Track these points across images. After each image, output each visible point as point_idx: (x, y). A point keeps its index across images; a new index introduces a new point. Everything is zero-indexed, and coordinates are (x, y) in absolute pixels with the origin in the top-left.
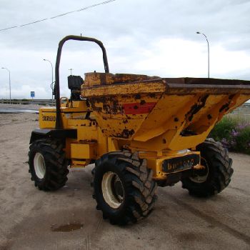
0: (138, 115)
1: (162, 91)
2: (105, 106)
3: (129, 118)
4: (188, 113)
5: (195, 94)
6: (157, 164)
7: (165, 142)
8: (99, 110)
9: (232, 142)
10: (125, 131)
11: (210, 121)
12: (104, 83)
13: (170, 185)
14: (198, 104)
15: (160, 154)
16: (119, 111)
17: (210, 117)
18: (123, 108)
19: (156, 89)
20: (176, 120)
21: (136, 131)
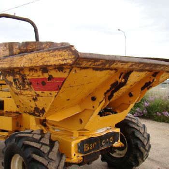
0: (47, 93)
1: (70, 62)
2: (15, 80)
3: (38, 95)
4: (108, 91)
5: (116, 70)
6: (73, 145)
7: (81, 121)
8: (11, 84)
9: (144, 111)
10: (36, 109)
11: (131, 99)
12: (12, 54)
13: (88, 164)
14: (119, 81)
15: (76, 134)
16: (27, 87)
17: (131, 95)
18: (31, 83)
19: (63, 60)
20: (94, 99)
21: (46, 110)
